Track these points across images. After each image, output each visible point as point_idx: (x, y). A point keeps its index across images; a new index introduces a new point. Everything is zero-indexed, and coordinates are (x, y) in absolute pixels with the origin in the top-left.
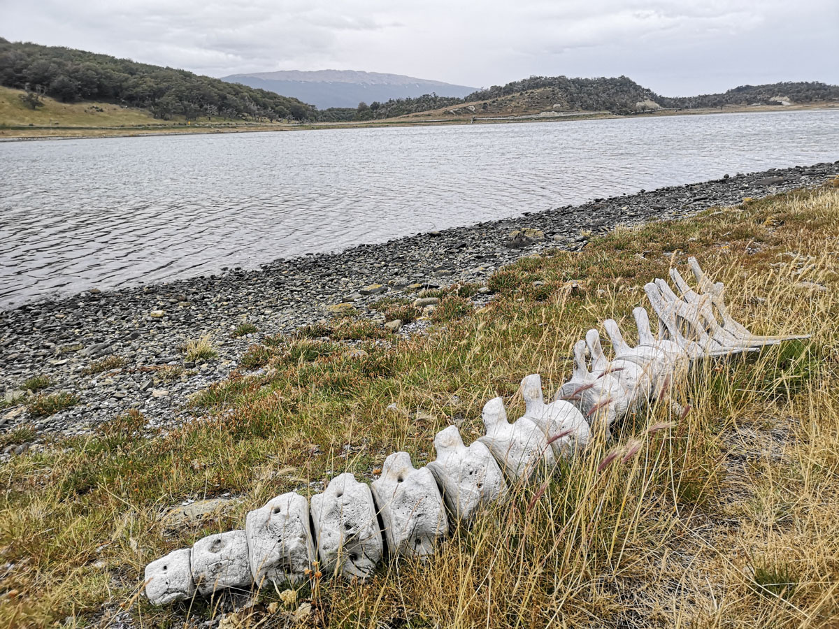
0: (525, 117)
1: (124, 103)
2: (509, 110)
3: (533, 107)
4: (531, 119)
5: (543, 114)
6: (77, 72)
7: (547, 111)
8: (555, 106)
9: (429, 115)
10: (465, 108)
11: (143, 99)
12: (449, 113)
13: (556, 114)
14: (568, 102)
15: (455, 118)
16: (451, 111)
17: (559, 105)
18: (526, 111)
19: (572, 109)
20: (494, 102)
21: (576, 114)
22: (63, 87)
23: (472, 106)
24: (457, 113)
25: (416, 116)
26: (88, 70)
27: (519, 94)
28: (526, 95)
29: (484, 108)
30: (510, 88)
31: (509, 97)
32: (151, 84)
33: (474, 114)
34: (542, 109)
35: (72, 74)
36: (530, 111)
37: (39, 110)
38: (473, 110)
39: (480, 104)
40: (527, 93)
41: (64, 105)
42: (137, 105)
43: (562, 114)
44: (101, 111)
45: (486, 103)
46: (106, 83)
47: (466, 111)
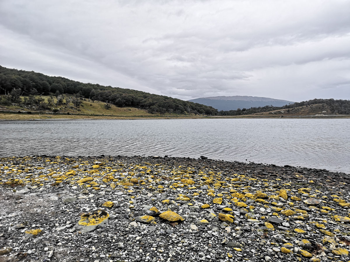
0: (308, 116)
1: (140, 108)
2: (300, 113)
3: (312, 112)
4: (310, 117)
5: (317, 115)
6: (125, 97)
7: (319, 114)
8: (323, 112)
9: (262, 114)
10: (279, 111)
11: (146, 106)
12: (272, 113)
13: (324, 115)
14: (331, 110)
15: (274, 115)
16: (273, 113)
17: (326, 111)
18: (308, 114)
19: (332, 113)
20: (293, 109)
21: (335, 115)
22: (119, 102)
23: (282, 111)
24: (275, 113)
25: (257, 114)
26: (129, 96)
27: (306, 106)
28: (309, 107)
29: (288, 112)
30: (302, 104)
31: (301, 107)
32: (151, 101)
33: (283, 114)
34: (317, 113)
35: (123, 98)
36: (310, 114)
37: (109, 109)
38: (283, 112)
39: (286, 110)
40: (309, 106)
41: (118, 108)
42: (144, 109)
43: (327, 115)
44: (130, 110)
45: (289, 110)
46: (135, 101)
47: (280, 113)
